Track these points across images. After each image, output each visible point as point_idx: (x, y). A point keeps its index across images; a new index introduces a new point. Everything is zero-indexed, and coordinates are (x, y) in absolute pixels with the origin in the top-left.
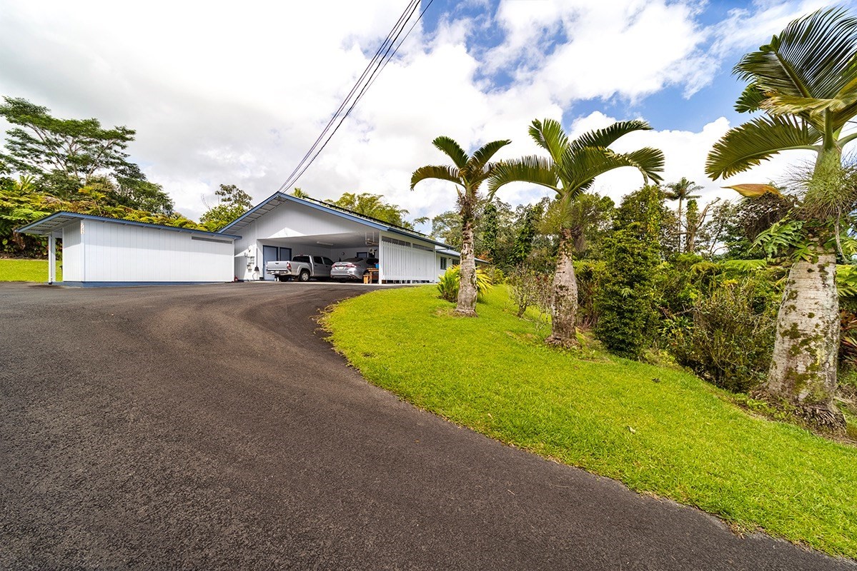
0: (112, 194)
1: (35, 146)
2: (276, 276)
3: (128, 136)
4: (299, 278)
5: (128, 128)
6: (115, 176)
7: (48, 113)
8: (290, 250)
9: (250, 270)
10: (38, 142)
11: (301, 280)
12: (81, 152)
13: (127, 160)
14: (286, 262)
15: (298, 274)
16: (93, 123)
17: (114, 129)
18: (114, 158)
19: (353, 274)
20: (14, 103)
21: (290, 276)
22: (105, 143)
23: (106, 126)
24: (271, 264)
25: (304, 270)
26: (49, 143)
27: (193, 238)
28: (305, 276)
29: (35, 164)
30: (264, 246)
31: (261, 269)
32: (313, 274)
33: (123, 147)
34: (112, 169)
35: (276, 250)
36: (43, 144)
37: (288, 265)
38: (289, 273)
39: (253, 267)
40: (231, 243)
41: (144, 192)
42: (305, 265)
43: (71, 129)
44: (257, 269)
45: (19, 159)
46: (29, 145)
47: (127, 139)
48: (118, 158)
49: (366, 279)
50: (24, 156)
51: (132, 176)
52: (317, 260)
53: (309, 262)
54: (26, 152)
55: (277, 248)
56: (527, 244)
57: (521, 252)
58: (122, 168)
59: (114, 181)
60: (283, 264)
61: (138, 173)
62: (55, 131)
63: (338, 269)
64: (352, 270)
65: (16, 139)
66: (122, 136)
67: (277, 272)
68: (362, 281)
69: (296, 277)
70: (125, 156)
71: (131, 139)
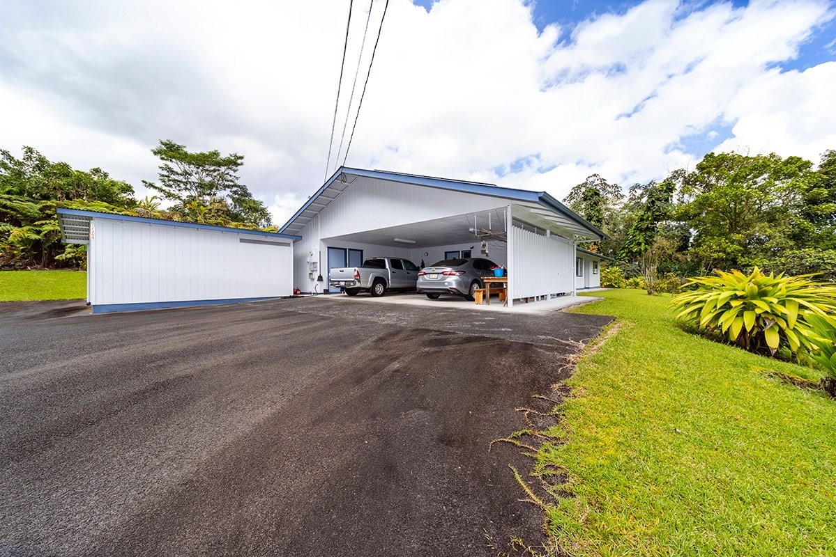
0: (228, 213)
1: (176, 177)
2: (343, 289)
3: (239, 161)
4: (371, 292)
5: (238, 155)
6: (231, 197)
7: (185, 150)
8: (362, 251)
9: (313, 279)
10: (178, 174)
11: (374, 295)
12: (208, 179)
13: (238, 182)
14: (354, 268)
15: (369, 285)
16: (215, 154)
17: (229, 156)
18: (228, 181)
19: (454, 286)
20: (166, 145)
21: (359, 289)
22: (223, 169)
23: (224, 155)
24: (335, 272)
25: (377, 280)
26: (185, 173)
27: (242, 240)
28: (379, 289)
29: (177, 192)
30: (328, 248)
31: (325, 278)
32: (390, 284)
33: (235, 171)
34: (228, 191)
35: (344, 251)
36: (181, 175)
37: (356, 273)
38: (358, 285)
39: (316, 276)
40: (288, 245)
41: (250, 208)
42: (378, 272)
43: (200, 161)
44: (320, 278)
45: (167, 189)
46: (172, 176)
47: (239, 165)
48: (231, 181)
49: (478, 295)
50: (171, 186)
51: (242, 195)
52: (395, 264)
53: (384, 267)
54: (171, 183)
55: (345, 250)
56: (649, 233)
57: (639, 244)
58: (234, 189)
59: (229, 201)
60: (351, 272)
61: (246, 192)
62: (190, 163)
63: (429, 278)
64: (452, 280)
65: (165, 173)
66: (233, 162)
67: (342, 284)
68: (470, 298)
69: (367, 290)
70: (237, 178)
71: (242, 164)
